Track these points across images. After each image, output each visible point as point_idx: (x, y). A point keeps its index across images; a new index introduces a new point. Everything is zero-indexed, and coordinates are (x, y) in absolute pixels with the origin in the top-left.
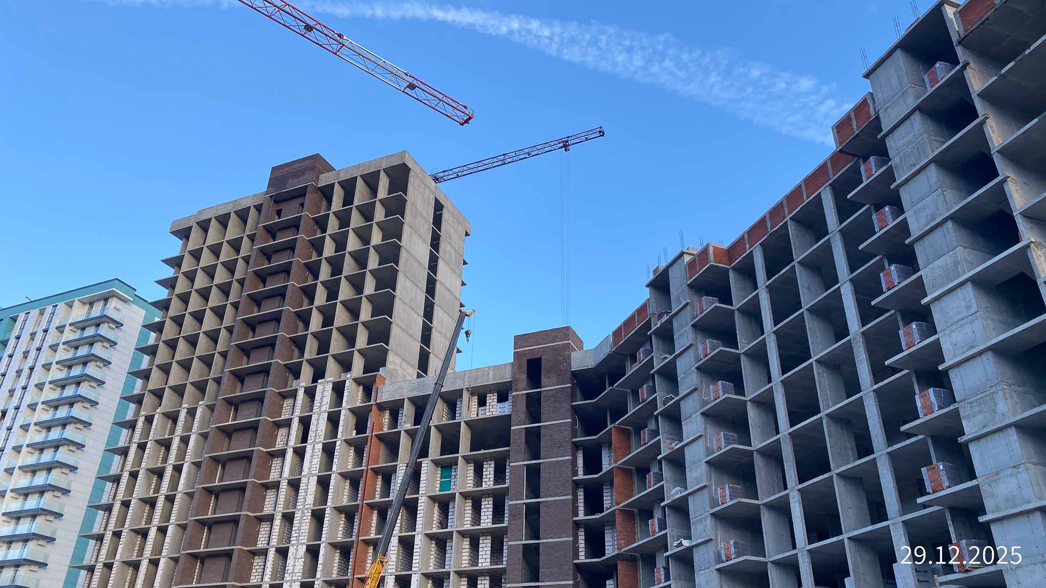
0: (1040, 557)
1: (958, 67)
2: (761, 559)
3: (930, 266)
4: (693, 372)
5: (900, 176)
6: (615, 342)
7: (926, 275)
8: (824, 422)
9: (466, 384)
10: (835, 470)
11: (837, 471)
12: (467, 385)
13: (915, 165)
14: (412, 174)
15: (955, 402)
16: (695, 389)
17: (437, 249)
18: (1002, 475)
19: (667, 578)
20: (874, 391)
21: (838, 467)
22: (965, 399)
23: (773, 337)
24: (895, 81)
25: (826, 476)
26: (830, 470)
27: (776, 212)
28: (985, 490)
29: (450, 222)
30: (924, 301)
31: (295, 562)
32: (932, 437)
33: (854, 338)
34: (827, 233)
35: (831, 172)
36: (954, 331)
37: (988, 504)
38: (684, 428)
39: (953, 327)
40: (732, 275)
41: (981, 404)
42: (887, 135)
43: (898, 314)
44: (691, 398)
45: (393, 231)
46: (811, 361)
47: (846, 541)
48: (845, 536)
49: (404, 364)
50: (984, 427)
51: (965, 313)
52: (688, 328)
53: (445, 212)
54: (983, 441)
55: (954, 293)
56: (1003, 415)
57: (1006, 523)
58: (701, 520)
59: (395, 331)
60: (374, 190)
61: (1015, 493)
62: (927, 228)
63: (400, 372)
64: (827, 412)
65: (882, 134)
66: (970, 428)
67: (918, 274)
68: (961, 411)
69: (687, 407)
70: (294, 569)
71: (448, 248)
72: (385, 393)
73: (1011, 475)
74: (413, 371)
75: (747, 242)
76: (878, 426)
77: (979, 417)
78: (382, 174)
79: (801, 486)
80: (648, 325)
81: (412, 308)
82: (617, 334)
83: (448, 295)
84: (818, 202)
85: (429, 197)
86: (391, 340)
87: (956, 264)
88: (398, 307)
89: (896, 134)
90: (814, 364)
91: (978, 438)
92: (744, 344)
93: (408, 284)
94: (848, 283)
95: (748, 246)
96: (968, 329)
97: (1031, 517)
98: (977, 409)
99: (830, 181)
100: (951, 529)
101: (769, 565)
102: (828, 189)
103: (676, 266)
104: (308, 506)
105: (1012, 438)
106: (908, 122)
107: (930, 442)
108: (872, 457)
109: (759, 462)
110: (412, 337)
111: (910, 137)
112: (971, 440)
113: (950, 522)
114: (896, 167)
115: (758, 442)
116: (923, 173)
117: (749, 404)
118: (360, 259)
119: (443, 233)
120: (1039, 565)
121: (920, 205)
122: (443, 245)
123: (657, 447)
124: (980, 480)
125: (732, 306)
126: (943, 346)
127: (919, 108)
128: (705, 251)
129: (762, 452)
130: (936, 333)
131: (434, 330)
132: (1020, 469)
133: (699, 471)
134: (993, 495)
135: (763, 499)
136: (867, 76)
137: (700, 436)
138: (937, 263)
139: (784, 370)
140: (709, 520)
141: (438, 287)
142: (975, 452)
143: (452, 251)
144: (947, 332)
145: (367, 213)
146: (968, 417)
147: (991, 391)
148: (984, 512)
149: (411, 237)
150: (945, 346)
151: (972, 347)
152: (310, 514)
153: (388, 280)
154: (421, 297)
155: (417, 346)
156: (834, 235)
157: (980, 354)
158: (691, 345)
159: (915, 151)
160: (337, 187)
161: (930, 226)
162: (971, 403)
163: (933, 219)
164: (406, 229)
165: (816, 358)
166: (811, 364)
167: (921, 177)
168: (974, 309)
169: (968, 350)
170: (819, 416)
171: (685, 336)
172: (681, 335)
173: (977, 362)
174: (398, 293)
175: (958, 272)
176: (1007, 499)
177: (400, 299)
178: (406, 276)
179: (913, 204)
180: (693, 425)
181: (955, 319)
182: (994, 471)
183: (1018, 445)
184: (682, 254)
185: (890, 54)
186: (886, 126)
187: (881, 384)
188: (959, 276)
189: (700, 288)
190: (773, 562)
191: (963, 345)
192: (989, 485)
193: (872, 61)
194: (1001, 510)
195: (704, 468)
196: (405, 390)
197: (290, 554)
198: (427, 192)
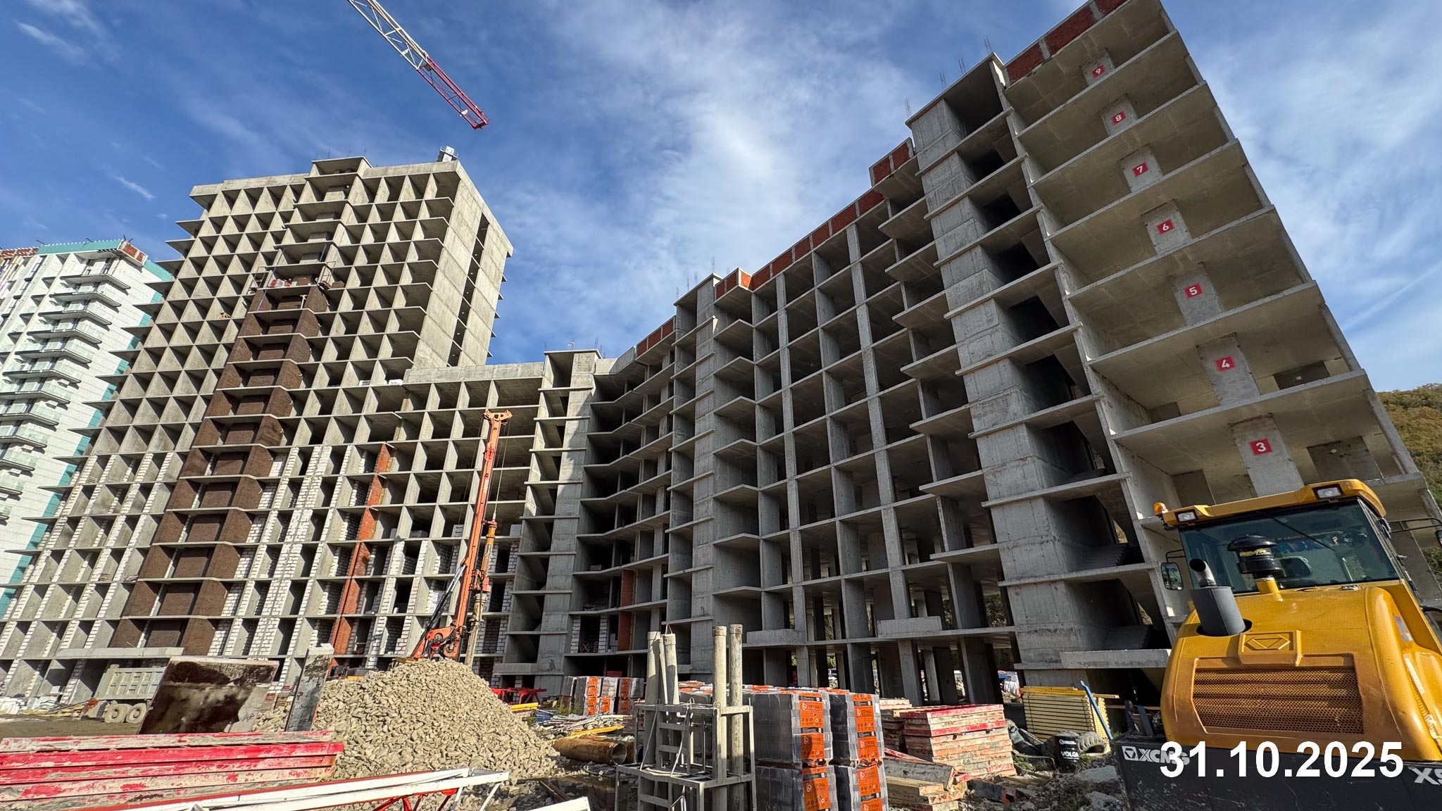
0: (1039, 539)
1: (1002, 113)
2: (756, 537)
3: (955, 286)
4: (711, 377)
5: (933, 209)
6: (639, 353)
7: (951, 296)
8: (828, 422)
9: (494, 376)
10: (833, 465)
11: (835, 464)
12: (495, 378)
13: (948, 199)
14: (461, 184)
15: (967, 403)
16: (712, 392)
17: (479, 259)
18: (1008, 466)
19: (666, 551)
20: (879, 397)
21: (837, 461)
22: (978, 400)
23: (787, 351)
24: (936, 127)
25: (825, 468)
26: (828, 463)
27: (802, 246)
28: (989, 479)
29: (494, 239)
30: (946, 316)
31: (298, 525)
32: (931, 436)
33: (865, 352)
34: (849, 264)
35: (858, 212)
36: (971, 342)
37: (991, 491)
38: (696, 425)
39: (973, 338)
40: (753, 298)
41: (993, 405)
42: (923, 174)
43: (910, 332)
44: (706, 400)
45: (437, 231)
46: (821, 371)
47: (838, 524)
48: (837, 519)
49: (435, 355)
50: (994, 425)
51: (986, 326)
52: (711, 340)
53: (490, 229)
54: (992, 436)
55: (977, 309)
56: (1015, 414)
57: (1007, 508)
58: (703, 503)
59: (428, 322)
60: (420, 191)
61: (1020, 482)
62: (956, 252)
63: (430, 361)
64: (831, 414)
65: (920, 172)
66: (979, 426)
67: (943, 292)
68: (972, 410)
69: (700, 408)
70: (296, 532)
71: (489, 262)
72: (413, 377)
73: (1018, 466)
74: (442, 364)
75: (771, 271)
76: (880, 426)
77: (990, 416)
78: (432, 179)
79: (799, 476)
80: (673, 338)
81: (448, 307)
82: (642, 346)
83: (484, 304)
84: (844, 239)
85: (476, 212)
86: (424, 331)
87: (981, 284)
88: (434, 302)
89: (932, 173)
90: (824, 374)
91: (987, 434)
92: (759, 357)
93: (446, 283)
94: (865, 306)
95: (772, 274)
96: (988, 339)
97: (1033, 503)
98: (988, 409)
99: (856, 220)
100: (941, 514)
101: (762, 542)
102: (854, 226)
103: (705, 289)
104: (319, 474)
105: (1021, 434)
106: (945, 163)
107: (929, 440)
108: (871, 452)
109: (761, 457)
110: (445, 333)
111: (947, 175)
112: (980, 436)
113: (940, 508)
114: (930, 201)
115: (762, 439)
116: (957, 205)
117: (757, 407)
118: (399, 252)
119: (486, 247)
120: (1037, 545)
121: (950, 233)
122: (484, 257)
123: (669, 441)
124: (985, 470)
125: (751, 323)
126: (961, 355)
127: (958, 151)
128: (735, 275)
129: (765, 449)
130: (954, 343)
131: (467, 332)
132: (1027, 462)
133: (707, 461)
134: (996, 484)
135: (761, 487)
136: (909, 124)
137: (712, 432)
138: (963, 283)
139: (794, 379)
140: (711, 503)
141: (476, 294)
142: (982, 446)
143: (493, 265)
144: (967, 342)
145: (411, 210)
146: (979, 416)
147: (1005, 393)
148: (986, 499)
149: (454, 241)
150: (963, 355)
151: (991, 354)
152: (320, 481)
153: (425, 274)
154: (458, 299)
155: (449, 342)
156: (855, 266)
157: (997, 361)
158: (713, 355)
159: (950, 188)
160: (383, 182)
161: (959, 251)
162: (983, 404)
163: (962, 245)
164: (450, 231)
165: (826, 369)
166: (822, 373)
167: (956, 209)
168: (995, 323)
169: (986, 358)
170: (823, 417)
171: (707, 347)
172: (704, 346)
173: (995, 367)
174: (435, 288)
175: (982, 291)
176: (1010, 488)
177: (437, 295)
178: (445, 276)
179: (943, 233)
180: (706, 423)
181: (975, 332)
182: (1000, 463)
183: (1027, 440)
184: (712, 277)
185: (934, 104)
186: (922, 167)
187: (886, 391)
188: (983, 295)
189: (722, 309)
190: (765, 540)
191: (981, 353)
192: (994, 475)
193: (915, 111)
194: (1004, 497)
195: (711, 458)
196: (433, 376)
197: (293, 517)
198: (475, 206)
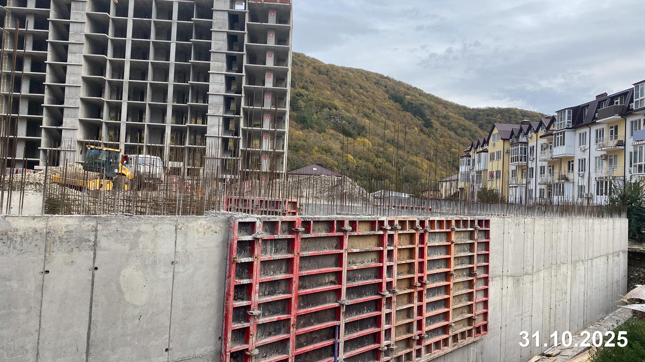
2: (100, 120)
3: (214, 62)
4: (81, 35)
5: (214, 28)
7: (212, 64)
8: (148, 84)
10: (147, 102)
13: (220, 28)
15: (208, 103)
18: (214, 126)
20: (174, 84)
23: (130, 42)
25: (143, 102)
30: (208, 72)
34: (171, 20)
38: (69, 56)
39: (215, 84)
41: (215, 107)
42: (214, 10)
46: (148, 61)
48: (145, 123)
50: (214, 113)
51: (220, 82)
52: (83, 13)
55: (218, 75)
56: (220, 113)
57: (211, 137)
58: (72, 98)
62: (216, 51)
64: (150, 82)
66: (210, 112)
67: (209, 62)
73: (217, 127)
77: (213, 110)
79: (129, 101)
87: (222, 67)
89: (218, 13)
90: (150, 63)
91: (211, 116)
94: (175, 44)
96: (219, 87)
97: (219, 138)
100: (188, 132)
101: (104, 123)
105: (221, 119)
108: (165, 104)
109: (107, 86)
114: (214, 24)
115: (109, 78)
116: (221, 33)
117: (108, 61)
121: (218, 42)
124: (208, 125)
125: (109, 14)
126: (210, 87)
127: (228, 12)
129: (111, 83)
130: (209, 82)
133: (76, 79)
134: (210, 130)
135: (106, 99)
139: (133, 57)
140: (79, 100)
142: (209, 118)
146: (210, 109)
148: (206, 133)
151: (218, 92)
156: (174, 22)
157: (220, 95)
159: (222, 24)
161: (219, 51)
162: (212, 106)
168: (223, 82)
170: (146, 81)
171: (80, 16)
172: (77, 13)
192: (210, 127)
